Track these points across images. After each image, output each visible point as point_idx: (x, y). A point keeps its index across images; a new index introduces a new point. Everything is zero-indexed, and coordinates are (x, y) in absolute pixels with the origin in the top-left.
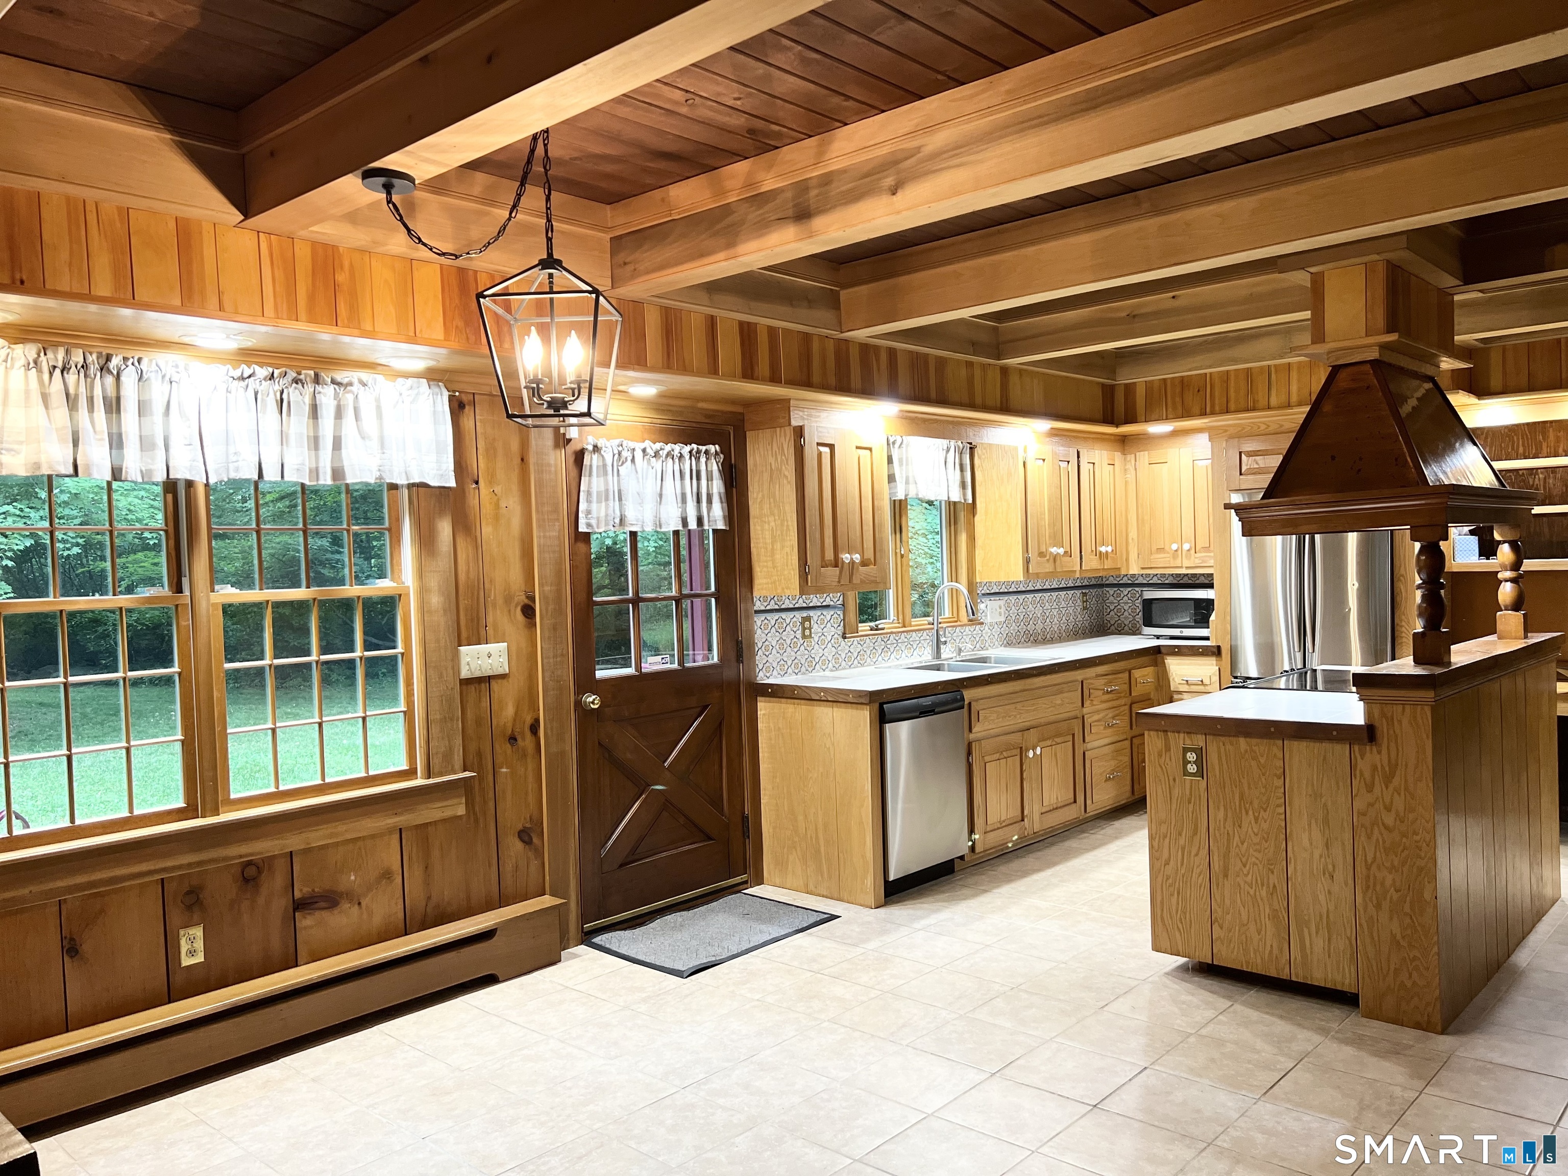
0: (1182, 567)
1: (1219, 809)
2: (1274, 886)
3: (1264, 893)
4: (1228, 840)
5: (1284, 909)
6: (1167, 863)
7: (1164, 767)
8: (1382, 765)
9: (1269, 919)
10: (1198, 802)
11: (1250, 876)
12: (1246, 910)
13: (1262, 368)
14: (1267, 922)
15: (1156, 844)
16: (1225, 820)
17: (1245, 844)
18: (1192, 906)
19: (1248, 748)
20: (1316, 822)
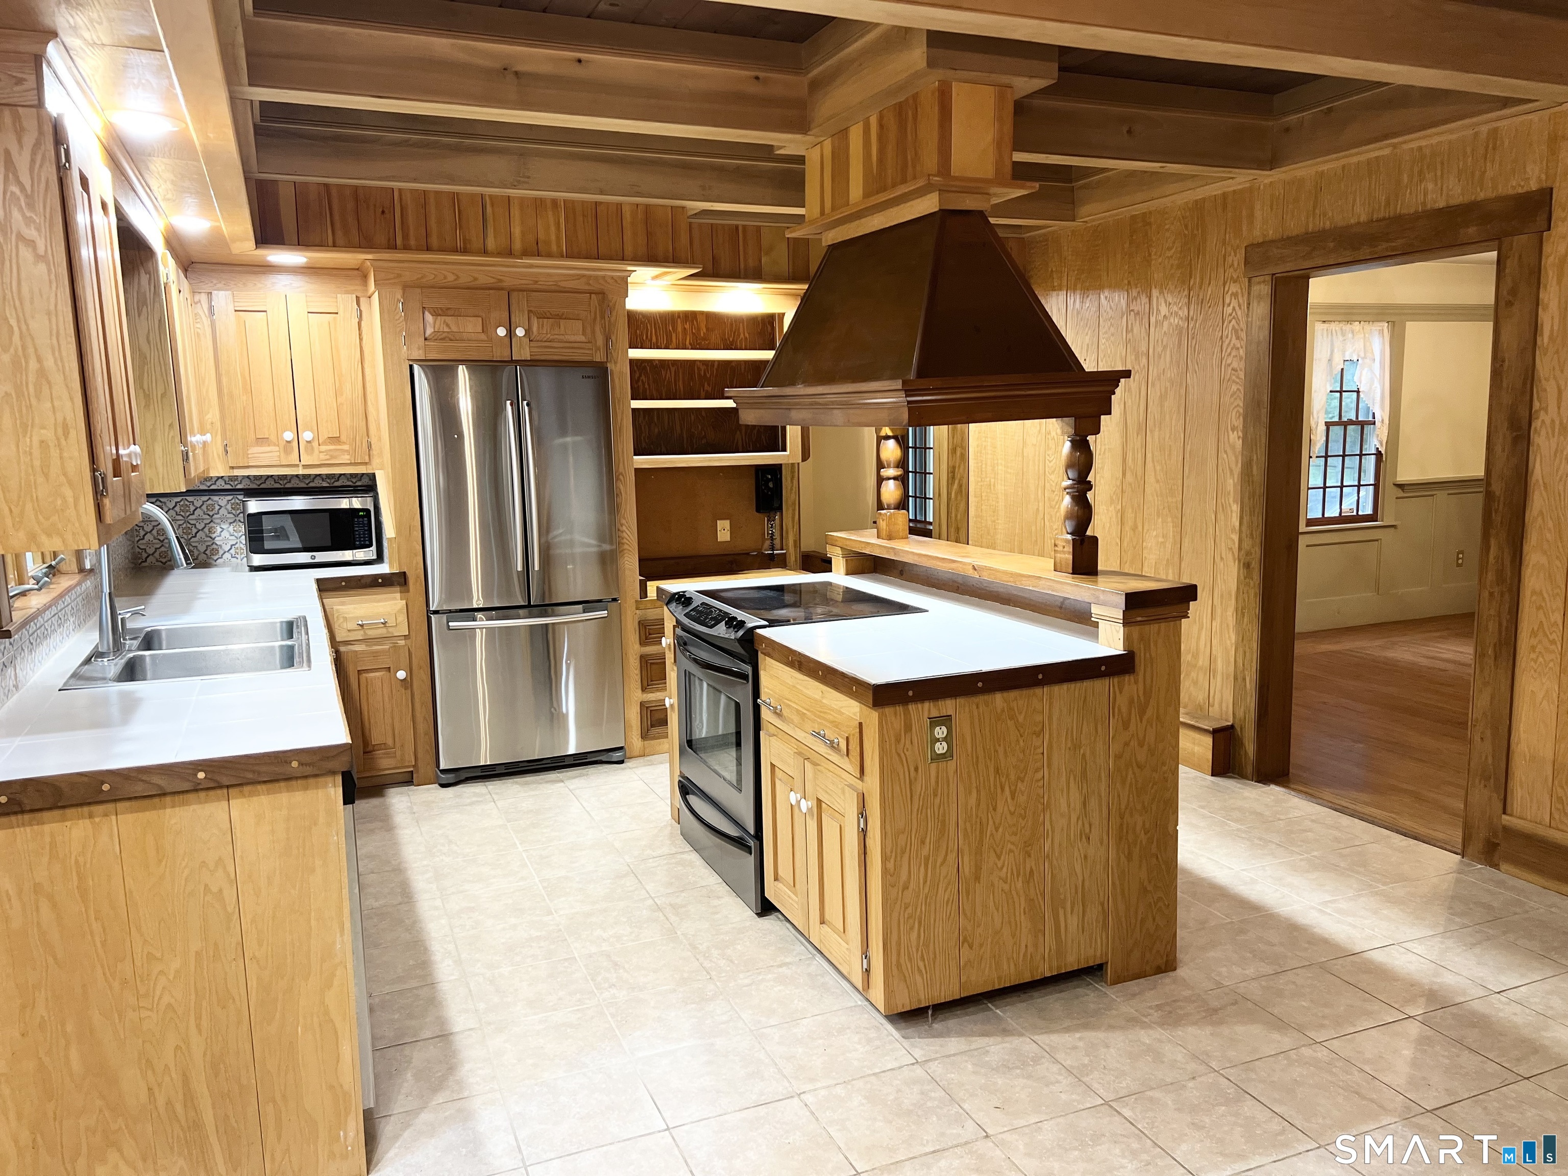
0: (297, 466)
1: (970, 793)
2: (1032, 871)
3: (1020, 885)
4: (981, 832)
5: (1041, 894)
6: (906, 887)
7: (902, 755)
8: (1138, 696)
9: (1025, 913)
10: (946, 790)
11: (1005, 869)
12: (1000, 913)
13: (472, 196)
14: (1023, 917)
15: (890, 865)
16: (978, 805)
17: (1001, 830)
18: (936, 933)
19: (1005, 705)
20: (1075, 779)
